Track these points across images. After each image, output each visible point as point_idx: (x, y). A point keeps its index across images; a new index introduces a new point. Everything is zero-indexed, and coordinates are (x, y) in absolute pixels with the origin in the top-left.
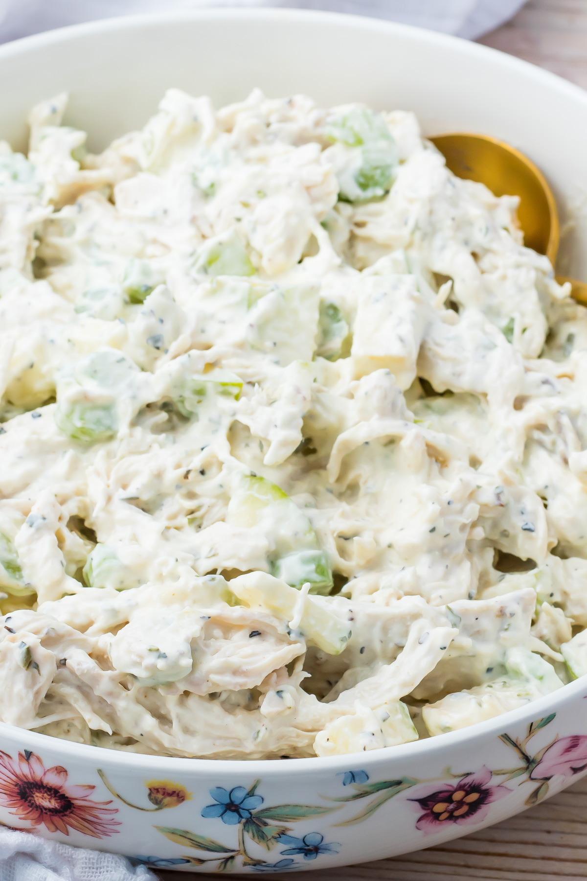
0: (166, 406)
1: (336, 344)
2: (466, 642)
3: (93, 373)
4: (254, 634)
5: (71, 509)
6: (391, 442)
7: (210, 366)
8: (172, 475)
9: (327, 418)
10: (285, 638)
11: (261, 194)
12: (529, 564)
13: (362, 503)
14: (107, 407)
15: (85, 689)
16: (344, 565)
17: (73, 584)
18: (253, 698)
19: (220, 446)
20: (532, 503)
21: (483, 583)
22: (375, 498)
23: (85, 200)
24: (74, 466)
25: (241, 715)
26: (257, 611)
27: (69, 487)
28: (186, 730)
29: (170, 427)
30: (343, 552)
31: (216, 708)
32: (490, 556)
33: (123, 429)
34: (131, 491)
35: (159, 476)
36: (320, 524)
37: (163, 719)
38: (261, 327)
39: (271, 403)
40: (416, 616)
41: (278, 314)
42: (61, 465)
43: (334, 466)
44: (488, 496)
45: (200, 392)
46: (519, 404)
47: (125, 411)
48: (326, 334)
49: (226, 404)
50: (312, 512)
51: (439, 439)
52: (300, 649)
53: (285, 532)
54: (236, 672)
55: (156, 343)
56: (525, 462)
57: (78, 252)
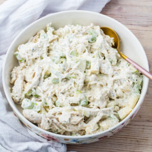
0: (66, 78)
1: (88, 67)
2: (105, 114)
3: (56, 74)
4: (77, 116)
5: (54, 94)
6: (96, 84)
7: (71, 74)
8: (67, 89)
9: (87, 80)
10: (81, 116)
11: (78, 43)
12: (114, 100)
13: (92, 91)
14: (58, 79)
15: (56, 124)
16: (89, 101)
17: (54, 106)
18: (77, 125)
19: (73, 85)
20: (114, 92)
21: (108, 103)
22: (93, 90)
23: (55, 42)
24: (54, 87)
25: (76, 126)
26: (78, 113)
27: (53, 90)
28: (69, 128)
29: (66, 81)
30: (89, 99)
31: (73, 126)
32: (109, 99)
33: (60, 82)
34: (61, 91)
35: (65, 89)
36: (86, 95)
37: (66, 127)
38: (78, 67)
39: (80, 79)
40: (98, 112)
41: (80, 64)
42: (52, 87)
43: (88, 86)
44: (108, 92)
45: (70, 78)
46: (113, 76)
47: (60, 80)
48: (87, 65)
49: (74, 79)
50: (85, 93)
51: (102, 83)
52: (83, 117)
53: (81, 98)
54: (75, 122)
55: (64, 70)
56: (113, 85)
57: (54, 49)
